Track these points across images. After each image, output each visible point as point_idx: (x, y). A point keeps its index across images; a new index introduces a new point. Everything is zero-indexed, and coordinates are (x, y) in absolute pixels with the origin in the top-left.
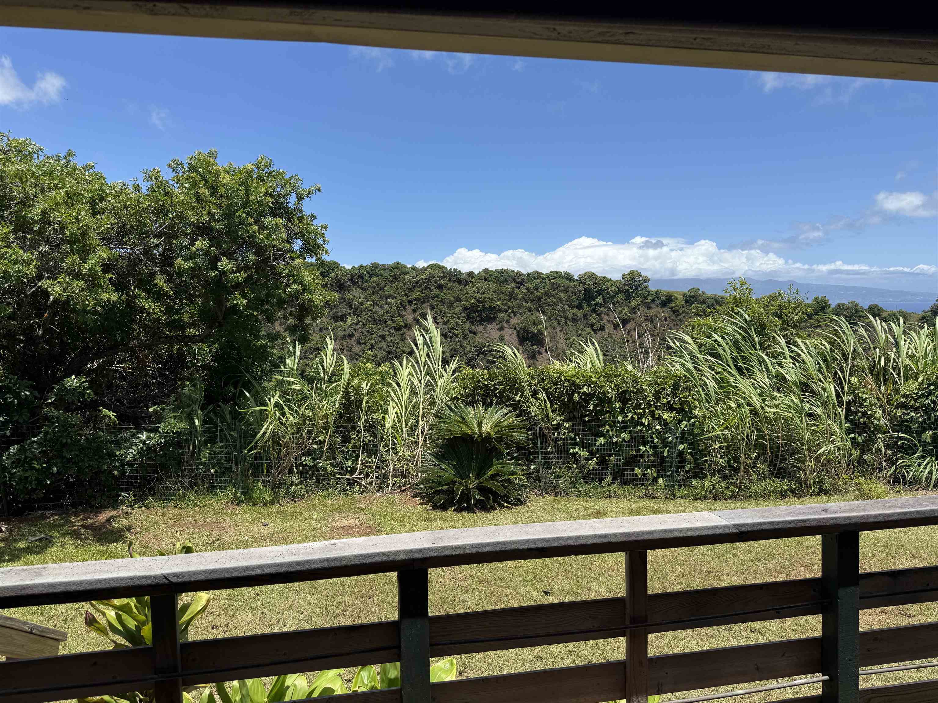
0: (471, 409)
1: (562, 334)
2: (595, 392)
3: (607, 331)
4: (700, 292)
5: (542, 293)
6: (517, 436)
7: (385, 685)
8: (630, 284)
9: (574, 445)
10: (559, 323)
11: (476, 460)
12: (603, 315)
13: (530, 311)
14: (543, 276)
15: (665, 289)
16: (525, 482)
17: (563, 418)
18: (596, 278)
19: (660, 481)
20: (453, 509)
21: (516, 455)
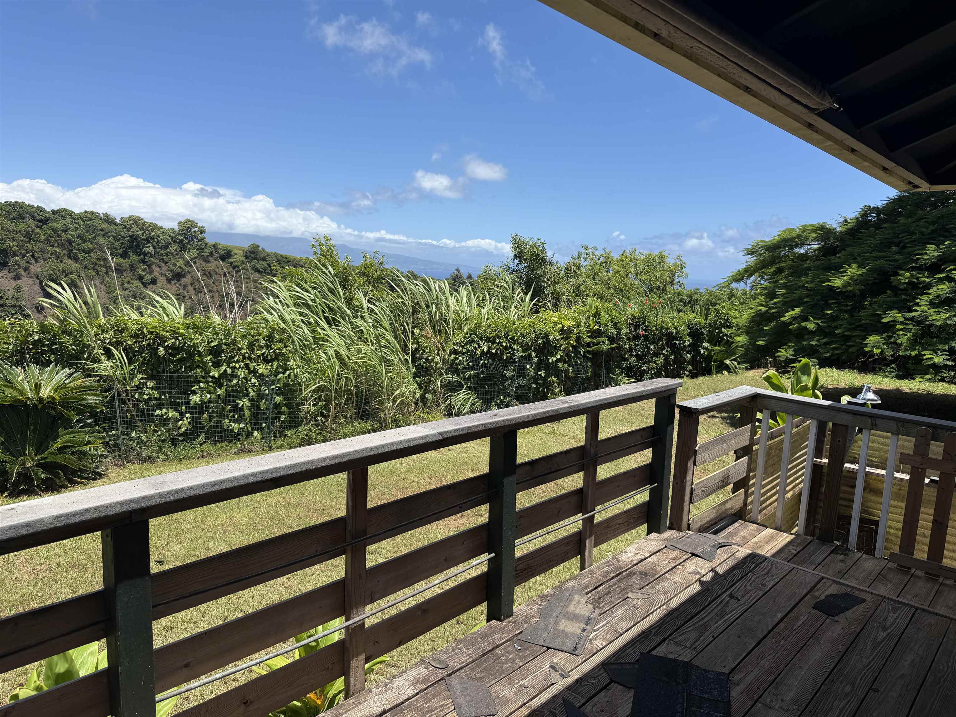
0: (19, 370)
1: (103, 287)
2: (184, 345)
3: (159, 284)
4: (260, 249)
5: (73, 236)
6: (91, 399)
7: (51, 682)
8: (185, 234)
9: (161, 406)
10: (98, 274)
11: (34, 432)
12: (154, 267)
13: (58, 257)
14: (74, 216)
15: (223, 243)
16: (102, 451)
17: (144, 376)
18: (144, 223)
19: (255, 434)
20: (6, 494)
21: (89, 421)
